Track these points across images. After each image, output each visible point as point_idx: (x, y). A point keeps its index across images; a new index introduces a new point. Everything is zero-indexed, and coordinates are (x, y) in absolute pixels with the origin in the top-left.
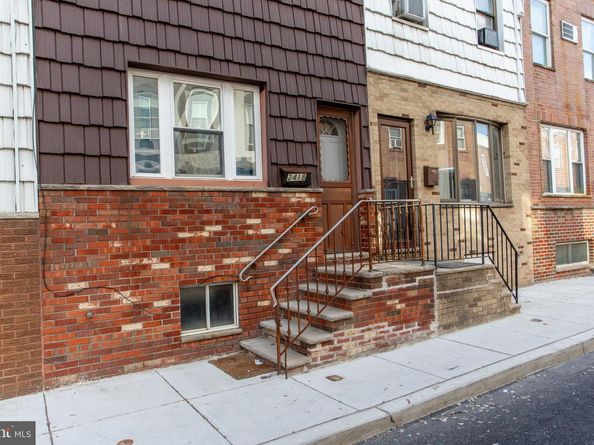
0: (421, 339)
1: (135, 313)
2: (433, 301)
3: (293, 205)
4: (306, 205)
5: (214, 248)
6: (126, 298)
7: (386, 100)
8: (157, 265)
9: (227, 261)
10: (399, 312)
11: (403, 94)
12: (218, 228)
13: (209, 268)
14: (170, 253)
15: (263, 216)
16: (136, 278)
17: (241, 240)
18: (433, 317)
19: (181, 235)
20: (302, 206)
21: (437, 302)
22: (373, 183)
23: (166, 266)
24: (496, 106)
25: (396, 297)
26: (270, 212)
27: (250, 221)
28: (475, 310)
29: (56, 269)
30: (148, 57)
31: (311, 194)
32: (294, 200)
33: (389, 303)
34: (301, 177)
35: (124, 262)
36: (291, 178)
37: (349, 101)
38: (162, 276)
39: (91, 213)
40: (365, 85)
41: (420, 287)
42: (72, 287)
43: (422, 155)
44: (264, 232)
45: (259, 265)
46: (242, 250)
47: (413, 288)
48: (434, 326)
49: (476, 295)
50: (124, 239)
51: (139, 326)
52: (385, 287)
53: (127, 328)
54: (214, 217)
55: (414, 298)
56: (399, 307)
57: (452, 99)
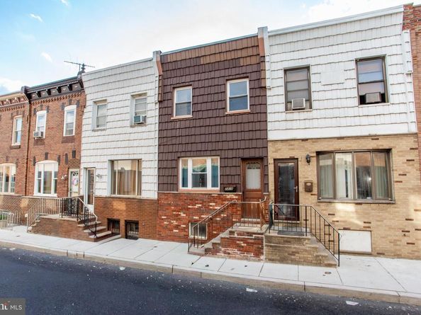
0: (254, 261)
1: (177, 227)
2: (263, 246)
3: (228, 199)
4: (233, 199)
5: (199, 212)
6: (175, 223)
7: (279, 151)
8: (183, 215)
9: (202, 216)
10: (243, 247)
11: (291, 147)
12: (200, 205)
13: (197, 218)
14: (186, 212)
15: (216, 202)
16: (177, 217)
17: (208, 210)
18: (262, 253)
19: (189, 207)
20: (232, 199)
21: (265, 247)
22: (270, 190)
23: (185, 215)
24: (378, 139)
25: (242, 241)
26: (219, 201)
27: (211, 204)
28: (293, 257)
29: (160, 213)
30: (183, 154)
31: (236, 195)
32: (228, 197)
33: (238, 242)
34: (231, 189)
35: (174, 213)
36: (226, 189)
37: (257, 156)
38: (183, 218)
39: (167, 199)
40: (267, 147)
41: (255, 239)
42: (163, 217)
43: (304, 175)
44: (216, 208)
45: (214, 219)
46: (208, 213)
47: (251, 239)
48: (263, 257)
49: (294, 250)
50: (175, 206)
51: (177, 231)
52: (236, 235)
53: (175, 231)
54: (199, 202)
55: (251, 243)
56: (243, 245)
57: (331, 143)
